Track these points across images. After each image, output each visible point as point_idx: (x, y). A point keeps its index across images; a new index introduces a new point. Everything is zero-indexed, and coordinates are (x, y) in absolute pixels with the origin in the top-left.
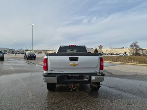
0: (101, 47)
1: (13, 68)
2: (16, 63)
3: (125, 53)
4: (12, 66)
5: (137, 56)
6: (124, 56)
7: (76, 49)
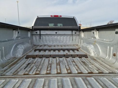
0: (80, 25)
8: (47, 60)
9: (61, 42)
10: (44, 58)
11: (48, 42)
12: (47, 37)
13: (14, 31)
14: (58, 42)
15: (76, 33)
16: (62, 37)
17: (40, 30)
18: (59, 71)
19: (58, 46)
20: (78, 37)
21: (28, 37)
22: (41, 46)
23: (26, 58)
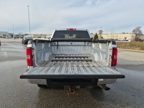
0: (101, 32)
1: (7, 54)
2: (13, 48)
3: (125, 38)
4: (7, 51)
5: (139, 42)
6: (124, 41)
7: (75, 34)
8: (65, 63)
9: (75, 51)
10: (63, 62)
11: (64, 51)
12: (64, 47)
13: (42, 43)
14: (73, 51)
15: (88, 44)
16: (76, 47)
17: (58, 41)
18: (72, 66)
19: (73, 55)
20: (90, 47)
21: (49, 48)
22: (59, 55)
23: (52, 61)
